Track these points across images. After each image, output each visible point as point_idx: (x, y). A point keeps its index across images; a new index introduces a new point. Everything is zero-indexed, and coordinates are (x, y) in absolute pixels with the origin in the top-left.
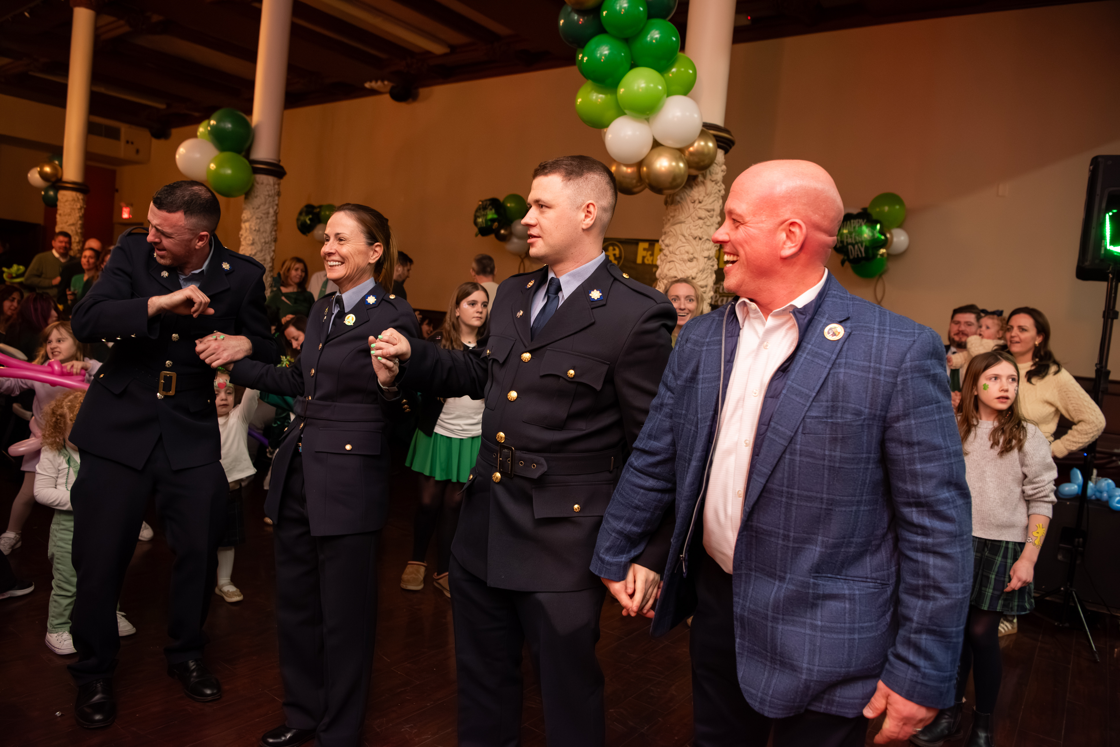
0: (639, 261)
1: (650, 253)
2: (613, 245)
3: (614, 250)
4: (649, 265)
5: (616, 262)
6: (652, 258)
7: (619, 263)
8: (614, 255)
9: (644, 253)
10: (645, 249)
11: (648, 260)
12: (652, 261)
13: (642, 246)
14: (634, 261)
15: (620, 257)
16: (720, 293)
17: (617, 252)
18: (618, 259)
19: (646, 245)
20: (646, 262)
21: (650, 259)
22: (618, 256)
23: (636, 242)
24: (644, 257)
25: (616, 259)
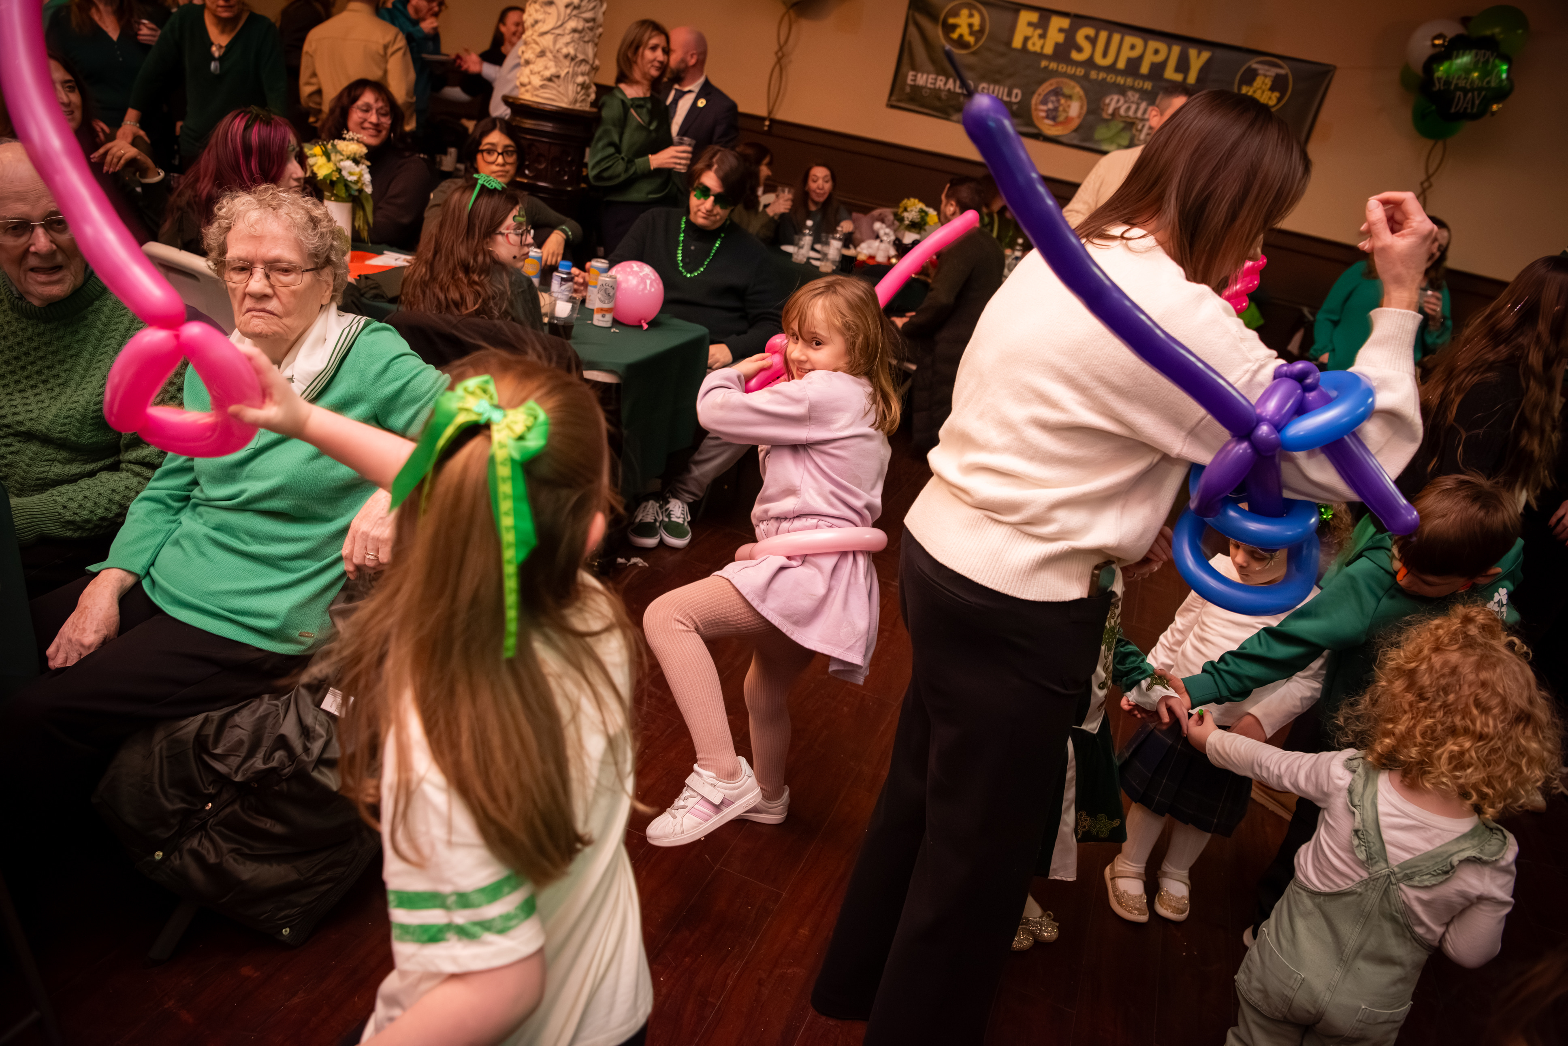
0: (1017, 43)
1: (1039, 31)
2: (970, 7)
3: (971, 16)
4: (1035, 53)
5: (971, 39)
6: (1042, 41)
7: (977, 41)
8: (970, 26)
9: (1029, 31)
10: (1030, 24)
11: (1034, 44)
12: (1042, 47)
13: (1026, 17)
14: (1009, 43)
15: (981, 31)
17: (976, 21)
18: (978, 34)
19: (1034, 17)
20: (1030, 46)
21: (1039, 43)
22: (976, 27)
23: (1014, 9)
24: (1026, 39)
25: (972, 33)
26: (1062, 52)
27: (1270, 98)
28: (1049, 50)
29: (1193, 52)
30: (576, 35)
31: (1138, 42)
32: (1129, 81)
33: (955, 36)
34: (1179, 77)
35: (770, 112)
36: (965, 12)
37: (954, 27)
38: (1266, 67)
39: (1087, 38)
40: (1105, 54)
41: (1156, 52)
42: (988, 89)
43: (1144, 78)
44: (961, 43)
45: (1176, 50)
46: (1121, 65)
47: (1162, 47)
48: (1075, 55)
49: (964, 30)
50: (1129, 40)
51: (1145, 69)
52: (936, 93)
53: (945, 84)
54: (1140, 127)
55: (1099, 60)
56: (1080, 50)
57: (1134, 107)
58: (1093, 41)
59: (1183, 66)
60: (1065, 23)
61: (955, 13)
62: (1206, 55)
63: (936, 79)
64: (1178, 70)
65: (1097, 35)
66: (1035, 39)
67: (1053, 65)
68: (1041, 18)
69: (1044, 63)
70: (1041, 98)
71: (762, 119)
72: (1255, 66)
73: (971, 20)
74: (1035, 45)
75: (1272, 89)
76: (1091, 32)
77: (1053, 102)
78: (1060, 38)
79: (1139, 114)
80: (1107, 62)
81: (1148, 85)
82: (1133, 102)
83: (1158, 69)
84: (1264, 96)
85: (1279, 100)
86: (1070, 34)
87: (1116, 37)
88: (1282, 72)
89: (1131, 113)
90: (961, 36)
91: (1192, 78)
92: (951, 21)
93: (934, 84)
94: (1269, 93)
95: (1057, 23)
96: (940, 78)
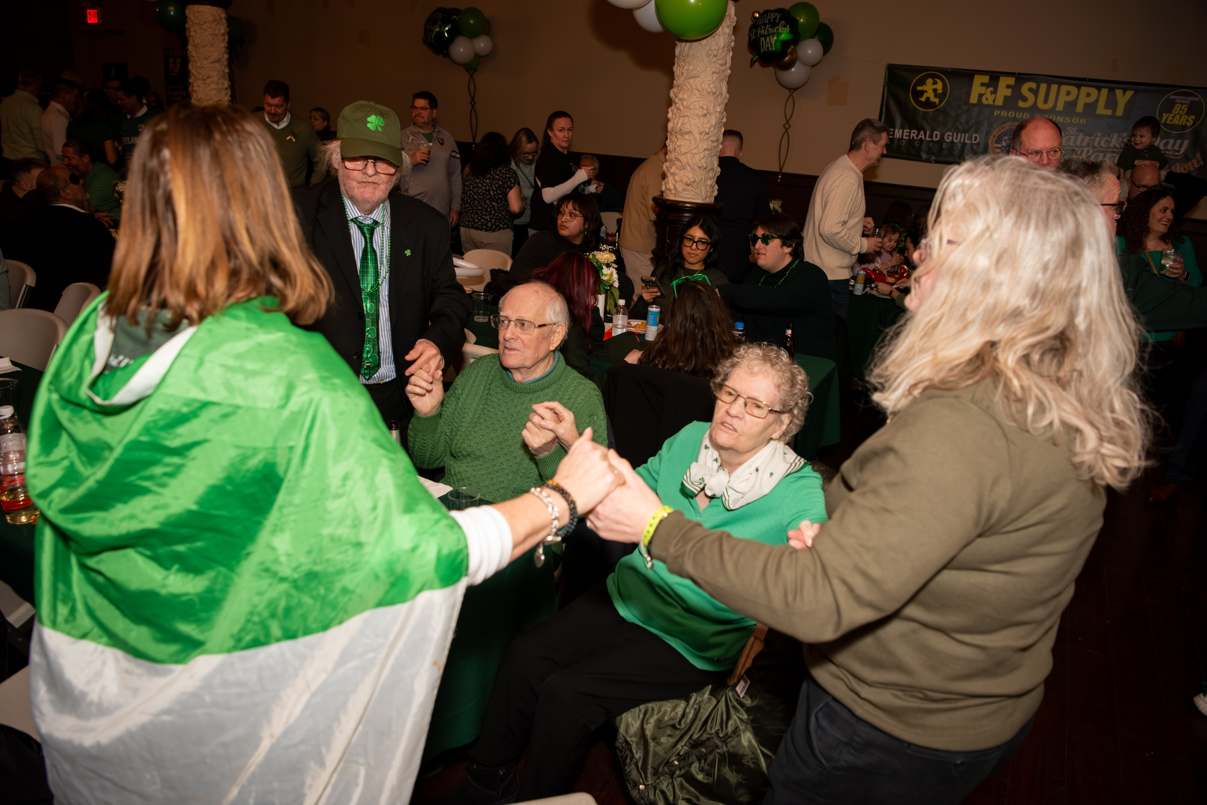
0: (974, 99)
1: (991, 89)
2: (933, 76)
3: (935, 83)
4: (988, 106)
5: (937, 100)
6: (994, 96)
7: (941, 101)
8: (935, 90)
9: (982, 90)
10: (983, 84)
12: (994, 101)
13: (978, 80)
14: (967, 100)
15: (944, 94)
16: (1094, 147)
17: (939, 86)
18: (941, 96)
19: (986, 79)
20: (984, 101)
21: (991, 98)
22: (940, 91)
23: (969, 75)
24: (981, 96)
25: (936, 96)
26: (1010, 103)
27: (1187, 121)
28: (999, 102)
29: (1119, 93)
30: (707, 152)
31: (1074, 90)
32: (1068, 120)
33: (923, 99)
34: (1109, 112)
35: (781, 169)
36: (930, 81)
37: (922, 93)
38: (1182, 97)
39: (1030, 90)
40: (1046, 101)
41: (1088, 95)
42: (953, 136)
43: (1079, 115)
44: (928, 104)
45: (1105, 92)
46: (1060, 107)
47: (1094, 91)
48: (1021, 104)
49: (930, 94)
50: (1064, 88)
51: (1080, 109)
52: (911, 141)
53: (917, 136)
54: (1079, 153)
55: (1041, 105)
56: (1025, 99)
57: (1073, 138)
58: (1035, 92)
59: (1111, 103)
60: (1011, 81)
61: (922, 82)
62: (1129, 94)
63: (910, 133)
64: (1106, 107)
65: (1038, 87)
66: (988, 94)
67: (1004, 113)
68: (990, 79)
69: (996, 113)
70: (996, 138)
71: (776, 174)
72: (1172, 97)
73: (935, 87)
74: (988, 99)
75: (1188, 113)
76: (1033, 85)
77: (1005, 140)
78: (1009, 92)
79: (1078, 144)
80: (1049, 106)
81: (1083, 121)
82: (1073, 135)
83: (1090, 108)
84: (1182, 119)
85: (1195, 121)
86: (1016, 88)
87: (1054, 87)
88: (1197, 99)
89: (1071, 143)
90: (928, 99)
91: (1120, 112)
92: (919, 88)
93: (909, 136)
94: (1187, 117)
95: (1004, 82)
96: (913, 131)
